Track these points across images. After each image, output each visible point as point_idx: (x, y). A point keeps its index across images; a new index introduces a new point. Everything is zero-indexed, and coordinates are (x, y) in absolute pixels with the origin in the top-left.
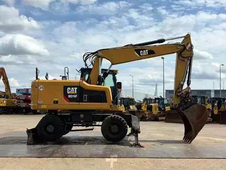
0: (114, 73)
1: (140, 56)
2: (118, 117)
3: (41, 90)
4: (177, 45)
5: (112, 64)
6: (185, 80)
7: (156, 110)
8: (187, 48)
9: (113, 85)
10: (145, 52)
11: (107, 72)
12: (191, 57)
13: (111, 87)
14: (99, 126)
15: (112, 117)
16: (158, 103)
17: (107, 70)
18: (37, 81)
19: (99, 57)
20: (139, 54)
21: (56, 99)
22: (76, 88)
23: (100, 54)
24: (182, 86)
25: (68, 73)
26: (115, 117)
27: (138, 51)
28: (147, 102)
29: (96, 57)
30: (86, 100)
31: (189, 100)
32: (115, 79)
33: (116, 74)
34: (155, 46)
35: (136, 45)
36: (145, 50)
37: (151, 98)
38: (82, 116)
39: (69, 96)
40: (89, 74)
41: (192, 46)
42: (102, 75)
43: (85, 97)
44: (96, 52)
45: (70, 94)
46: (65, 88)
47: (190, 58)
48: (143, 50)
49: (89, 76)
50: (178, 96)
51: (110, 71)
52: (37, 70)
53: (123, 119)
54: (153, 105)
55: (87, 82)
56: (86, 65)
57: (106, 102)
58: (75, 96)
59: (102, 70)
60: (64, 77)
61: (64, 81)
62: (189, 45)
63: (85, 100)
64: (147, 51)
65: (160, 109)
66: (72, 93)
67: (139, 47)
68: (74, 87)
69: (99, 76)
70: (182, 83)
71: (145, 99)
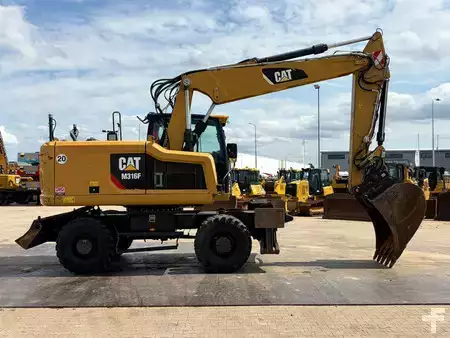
0: (219, 123)
1: (275, 82)
2: (231, 220)
3: (62, 163)
4: (354, 56)
5: (215, 103)
6: (373, 132)
7: (304, 193)
8: (377, 63)
9: (217, 148)
10: (286, 75)
11: (205, 121)
12: (385, 83)
13: (214, 154)
14: (188, 237)
15: (217, 219)
16: (309, 178)
17: (203, 117)
18: (52, 144)
19: (186, 88)
20: (273, 80)
21: (95, 184)
22: (137, 159)
23: (187, 81)
24: (367, 145)
25: (119, 125)
26: (224, 219)
27: (270, 73)
28: (286, 178)
29: (178, 88)
30: (161, 185)
31: (383, 175)
32: (221, 136)
33: (224, 125)
34: (306, 60)
35: (265, 60)
36: (285, 69)
37: (294, 169)
38: (152, 218)
39: (124, 176)
40: (166, 126)
41: (385, 57)
42: (193, 128)
43: (158, 176)
44: (179, 78)
45: (124, 172)
46: (114, 158)
47: (383, 85)
48: (280, 70)
49: (165, 131)
50: (359, 168)
51: (210, 118)
52: (51, 119)
53: (241, 224)
54: (298, 182)
55: (161, 143)
56: (158, 107)
57: (204, 187)
58: (137, 176)
59: (193, 116)
60: (112, 134)
61: (112, 142)
62: (380, 57)
63: (158, 183)
64: (289, 71)
65: (312, 191)
66: (129, 169)
67: (272, 65)
68: (133, 155)
69: (187, 130)
70: (367, 138)
71: (282, 172)
